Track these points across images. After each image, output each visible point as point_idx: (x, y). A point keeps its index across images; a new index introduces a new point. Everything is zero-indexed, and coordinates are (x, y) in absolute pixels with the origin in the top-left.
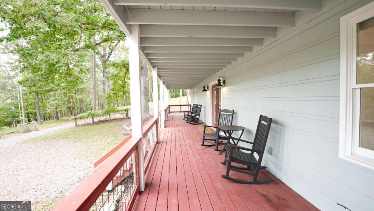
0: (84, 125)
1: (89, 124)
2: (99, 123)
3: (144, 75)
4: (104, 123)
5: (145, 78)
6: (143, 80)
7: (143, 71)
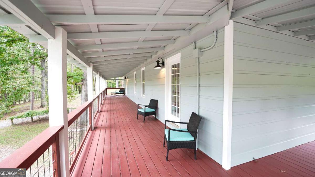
0: (22, 124)
1: (27, 123)
2: (38, 122)
3: (86, 85)
4: (44, 122)
5: (86, 87)
6: (85, 89)
7: (85, 81)
